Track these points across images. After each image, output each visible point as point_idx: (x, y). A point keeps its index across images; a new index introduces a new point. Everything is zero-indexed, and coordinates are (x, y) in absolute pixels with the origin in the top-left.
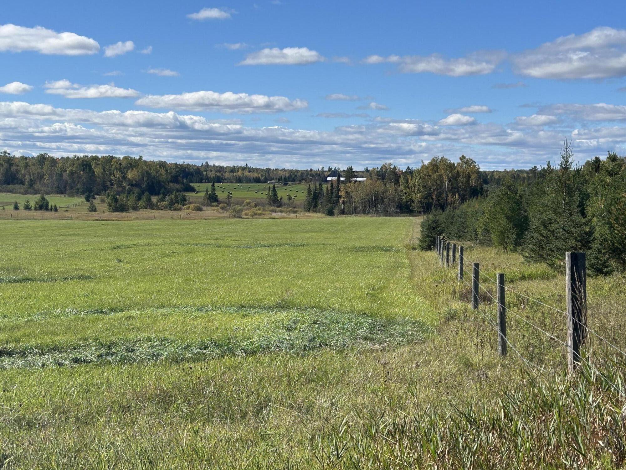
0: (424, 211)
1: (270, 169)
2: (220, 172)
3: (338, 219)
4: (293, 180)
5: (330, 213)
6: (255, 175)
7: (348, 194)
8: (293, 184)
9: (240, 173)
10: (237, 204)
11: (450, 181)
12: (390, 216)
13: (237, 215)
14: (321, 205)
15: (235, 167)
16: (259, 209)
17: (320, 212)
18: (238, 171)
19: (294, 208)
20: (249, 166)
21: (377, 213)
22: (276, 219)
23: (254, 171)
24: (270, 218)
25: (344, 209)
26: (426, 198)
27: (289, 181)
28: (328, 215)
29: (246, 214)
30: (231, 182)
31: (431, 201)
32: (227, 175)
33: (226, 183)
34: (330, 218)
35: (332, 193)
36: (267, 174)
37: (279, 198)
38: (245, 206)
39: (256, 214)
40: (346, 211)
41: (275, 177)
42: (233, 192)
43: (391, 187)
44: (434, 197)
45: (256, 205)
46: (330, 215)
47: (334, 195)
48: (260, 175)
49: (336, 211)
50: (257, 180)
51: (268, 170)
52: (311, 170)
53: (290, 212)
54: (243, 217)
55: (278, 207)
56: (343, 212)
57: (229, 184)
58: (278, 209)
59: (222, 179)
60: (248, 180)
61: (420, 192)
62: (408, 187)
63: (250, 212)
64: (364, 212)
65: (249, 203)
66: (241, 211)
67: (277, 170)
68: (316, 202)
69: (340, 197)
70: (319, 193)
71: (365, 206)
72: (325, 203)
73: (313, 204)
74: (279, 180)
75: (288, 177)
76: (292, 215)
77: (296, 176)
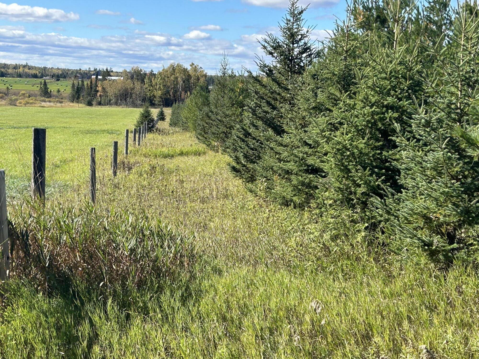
0: (163, 105)
1: (46, 68)
2: (4, 68)
3: (96, 109)
4: (65, 77)
5: (90, 104)
6: (33, 72)
7: (104, 90)
8: (64, 80)
9: (21, 70)
10: (14, 95)
11: (184, 82)
12: (137, 107)
13: (13, 103)
14: (83, 97)
15: (17, 65)
16: (32, 99)
17: (81, 103)
18: (20, 68)
19: (62, 99)
20: (29, 64)
21: (127, 105)
22: (45, 107)
23: (33, 68)
24: (40, 107)
25: (101, 101)
26: (165, 94)
27: (61, 78)
28: (88, 105)
29: (20, 103)
30: (13, 77)
31: (169, 96)
32: (10, 71)
33: (9, 77)
34: (88, 108)
35: (91, 88)
36: (44, 71)
37: (49, 91)
38: (20, 96)
39: (28, 103)
40: (102, 102)
41: (49, 74)
42: (13, 85)
43: (138, 85)
44: (171, 94)
45: (29, 96)
46: (90, 106)
47: (93, 90)
48: (37, 72)
49: (94, 103)
50: (35, 76)
51: (45, 68)
52: (80, 70)
53: (57, 102)
54: (17, 105)
55: (48, 97)
56: (100, 104)
57: (10, 78)
58: (47, 99)
59: (6, 74)
60: (28, 76)
61: (160, 90)
62: (151, 85)
63: (23, 101)
64: (116, 104)
65: (24, 94)
66: (17, 100)
67: (52, 68)
68: (79, 95)
69: (98, 91)
70: (81, 88)
71: (117, 100)
72: (85, 96)
73: (76, 96)
74: (53, 76)
75: (61, 75)
76: (59, 105)
77: (67, 73)
